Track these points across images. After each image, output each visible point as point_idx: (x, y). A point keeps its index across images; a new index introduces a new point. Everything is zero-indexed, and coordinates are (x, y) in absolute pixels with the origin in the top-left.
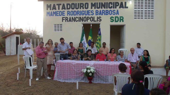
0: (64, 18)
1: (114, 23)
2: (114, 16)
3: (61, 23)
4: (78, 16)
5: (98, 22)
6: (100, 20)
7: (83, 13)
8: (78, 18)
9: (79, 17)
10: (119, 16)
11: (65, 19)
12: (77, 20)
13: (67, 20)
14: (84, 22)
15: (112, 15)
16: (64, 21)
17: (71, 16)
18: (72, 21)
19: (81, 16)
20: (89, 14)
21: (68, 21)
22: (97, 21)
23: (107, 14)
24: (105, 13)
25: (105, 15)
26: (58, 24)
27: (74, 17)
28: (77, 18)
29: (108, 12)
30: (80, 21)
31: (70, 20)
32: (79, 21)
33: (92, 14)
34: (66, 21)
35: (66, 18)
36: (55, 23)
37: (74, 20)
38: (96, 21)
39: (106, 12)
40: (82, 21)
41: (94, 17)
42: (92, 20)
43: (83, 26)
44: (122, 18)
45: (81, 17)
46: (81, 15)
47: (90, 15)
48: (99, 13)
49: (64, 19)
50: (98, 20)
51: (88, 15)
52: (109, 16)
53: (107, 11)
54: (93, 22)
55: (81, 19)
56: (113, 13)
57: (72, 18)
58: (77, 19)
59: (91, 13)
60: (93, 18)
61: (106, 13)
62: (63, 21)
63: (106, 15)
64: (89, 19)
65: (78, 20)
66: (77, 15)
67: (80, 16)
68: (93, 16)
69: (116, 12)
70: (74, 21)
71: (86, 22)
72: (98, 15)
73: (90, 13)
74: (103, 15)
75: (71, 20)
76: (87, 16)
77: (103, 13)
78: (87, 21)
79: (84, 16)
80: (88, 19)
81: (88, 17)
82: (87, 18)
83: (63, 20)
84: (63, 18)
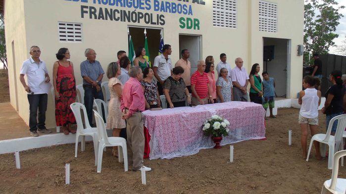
0: (86, 7)
1: (186, 31)
2: (185, 17)
3: (79, 20)
4: (119, 8)
5: (160, 26)
6: (162, 22)
7: (130, 3)
8: (118, 12)
9: (121, 11)
10: (192, 17)
11: (88, 10)
12: (117, 18)
13: (94, 13)
14: (131, 23)
15: (182, 15)
16: (87, 16)
17: (104, 7)
18: (107, 19)
19: (127, 9)
20: (142, 6)
21: (96, 18)
22: (158, 24)
23: (174, 10)
24: (171, 8)
25: (170, 12)
26: (70, 21)
27: (111, 10)
28: (116, 12)
29: (175, 8)
30: (125, 21)
31: (101, 16)
32: (122, 20)
33: (148, 7)
34: (91, 17)
35: (91, 8)
36: (63, 21)
37: (111, 15)
38: (155, 23)
39: (173, 8)
40: (129, 21)
41: (151, 14)
42: (147, 20)
43: (129, 31)
44: (197, 22)
45: (125, 11)
46: (125, 6)
47: (143, 8)
48: (160, 6)
49: (87, 12)
50: (160, 21)
51: (140, 8)
52: (177, 16)
53: (174, 6)
54: (149, 25)
55: (125, 16)
56: (183, 10)
57: (106, 10)
58: (118, 15)
59: (145, 4)
60: (151, 17)
61: (172, 10)
62: (82, 16)
63: (173, 12)
64: (142, 18)
65: (119, 18)
66: (117, 5)
67: (123, 9)
68: (149, 12)
69: (188, 9)
70: (112, 20)
71: (136, 24)
72: (158, 10)
73: (143, 4)
74: (167, 11)
75: (103, 15)
76: (138, 10)
77: (167, 7)
78: (139, 22)
79: (132, 9)
80: (140, 18)
81: (139, 13)
82: (139, 15)
83: (83, 12)
84: (83, 7)
